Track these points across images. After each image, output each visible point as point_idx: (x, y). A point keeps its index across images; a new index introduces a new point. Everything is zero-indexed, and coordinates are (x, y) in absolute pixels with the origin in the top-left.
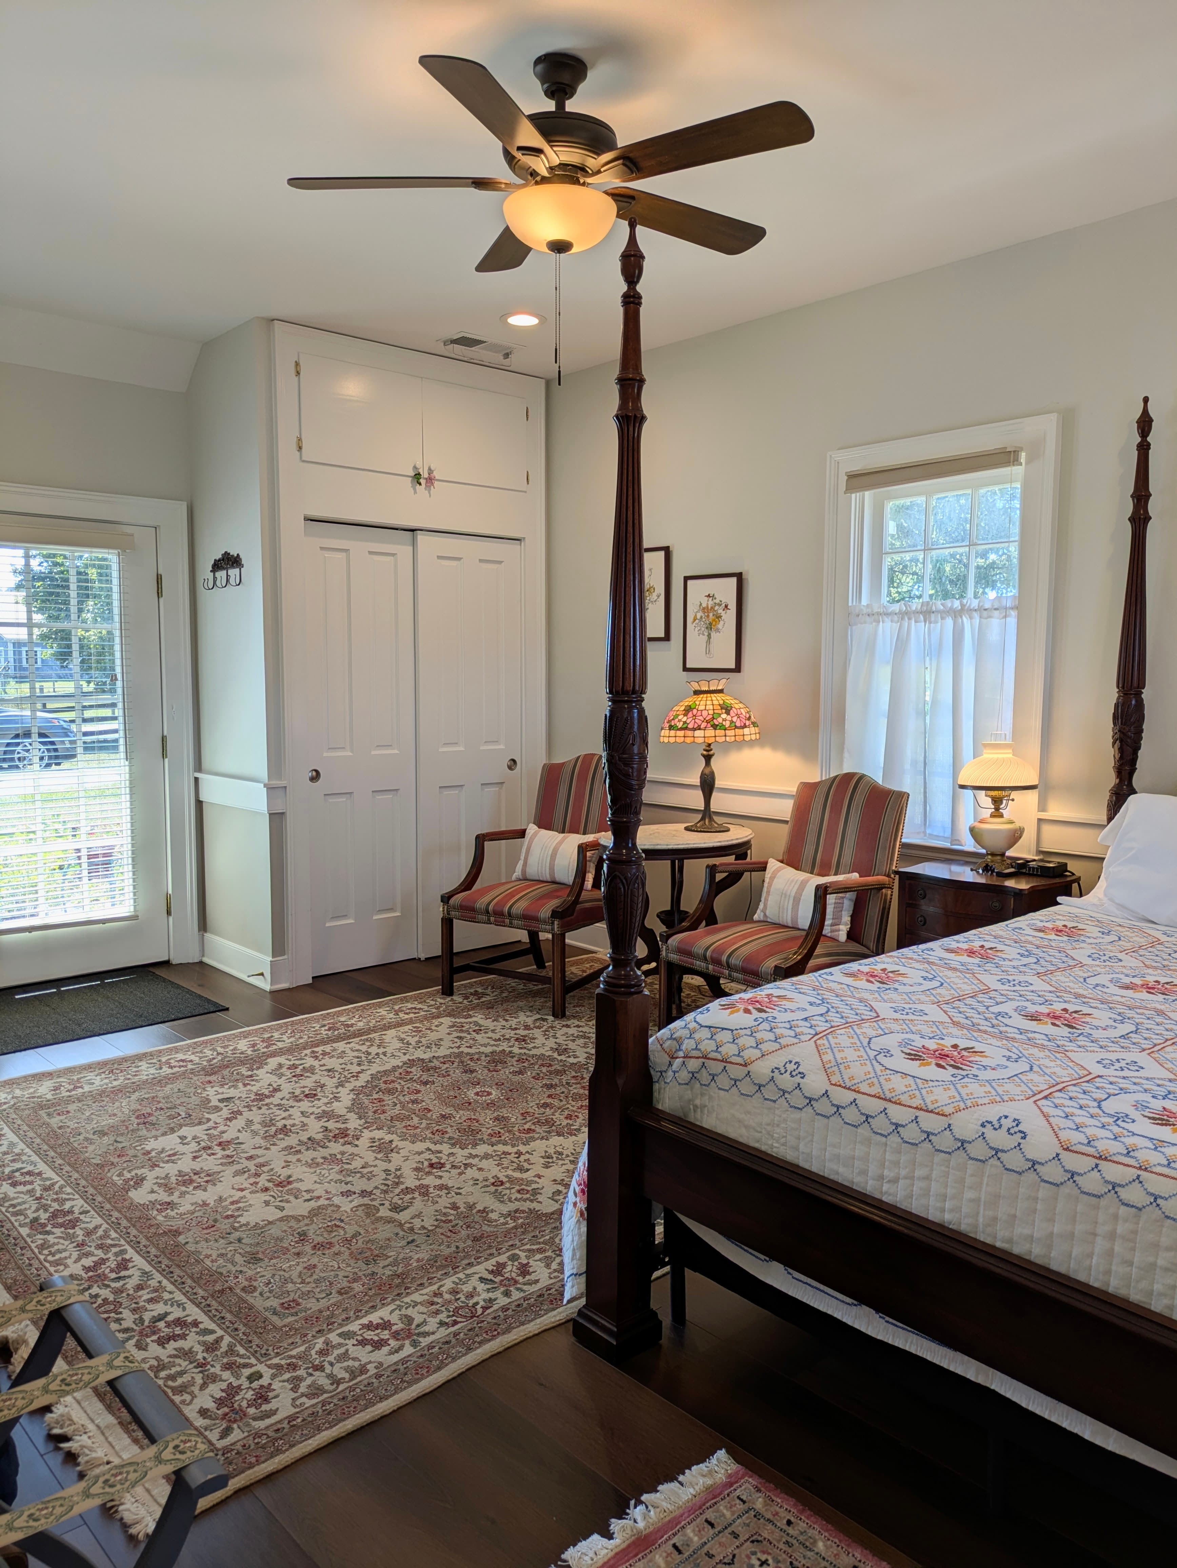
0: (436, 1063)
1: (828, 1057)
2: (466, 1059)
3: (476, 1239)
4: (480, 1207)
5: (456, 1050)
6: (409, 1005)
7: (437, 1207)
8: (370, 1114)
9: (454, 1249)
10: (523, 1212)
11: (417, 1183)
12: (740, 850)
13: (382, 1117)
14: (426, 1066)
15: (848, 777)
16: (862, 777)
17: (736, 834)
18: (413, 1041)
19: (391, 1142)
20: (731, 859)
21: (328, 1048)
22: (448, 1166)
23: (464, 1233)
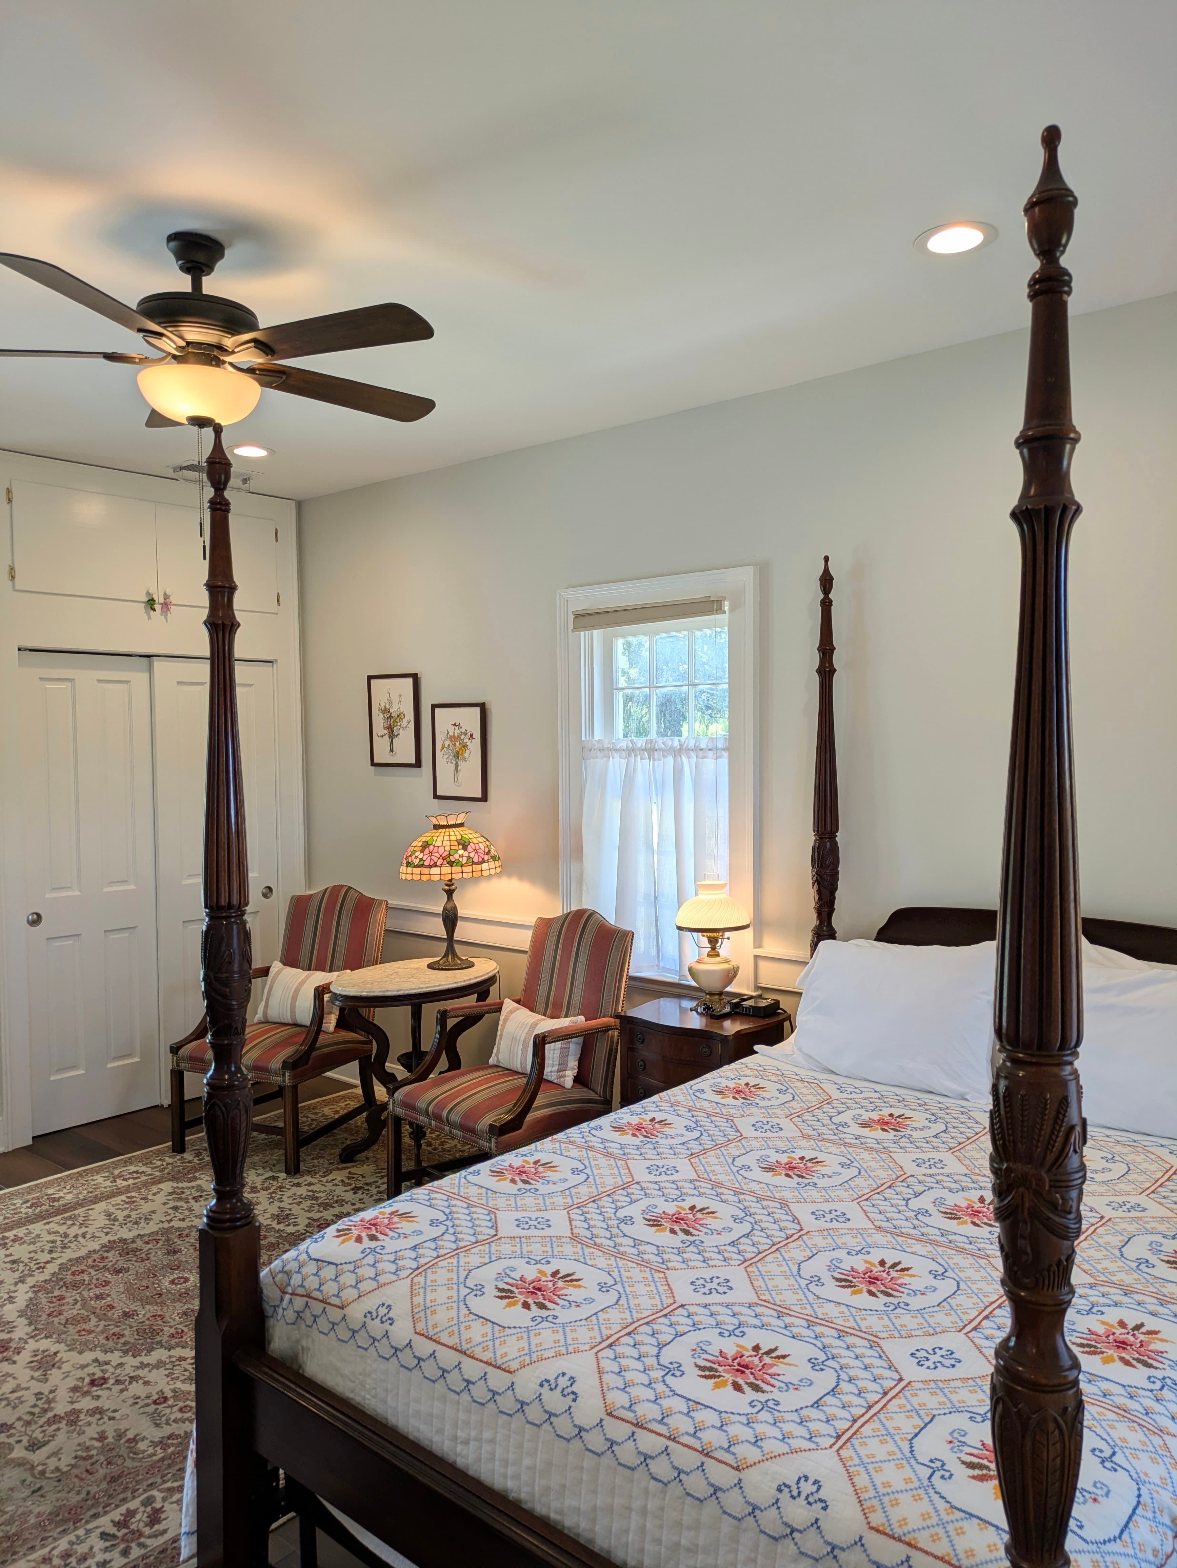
0: (139, 1243)
1: (418, 1300)
2: (174, 1237)
3: (113, 1480)
4: (130, 1435)
5: (166, 1225)
6: (132, 1168)
7: (82, 1439)
8: (44, 1317)
9: (83, 1495)
10: (177, 1436)
11: (69, 1408)
12: (482, 989)
13: (56, 1320)
14: (125, 1248)
15: (580, 913)
16: (593, 913)
17: (482, 969)
18: (121, 1215)
19: (56, 1354)
20: (471, 1000)
21: (21, 1232)
22: (112, 1381)
23: (102, 1472)
